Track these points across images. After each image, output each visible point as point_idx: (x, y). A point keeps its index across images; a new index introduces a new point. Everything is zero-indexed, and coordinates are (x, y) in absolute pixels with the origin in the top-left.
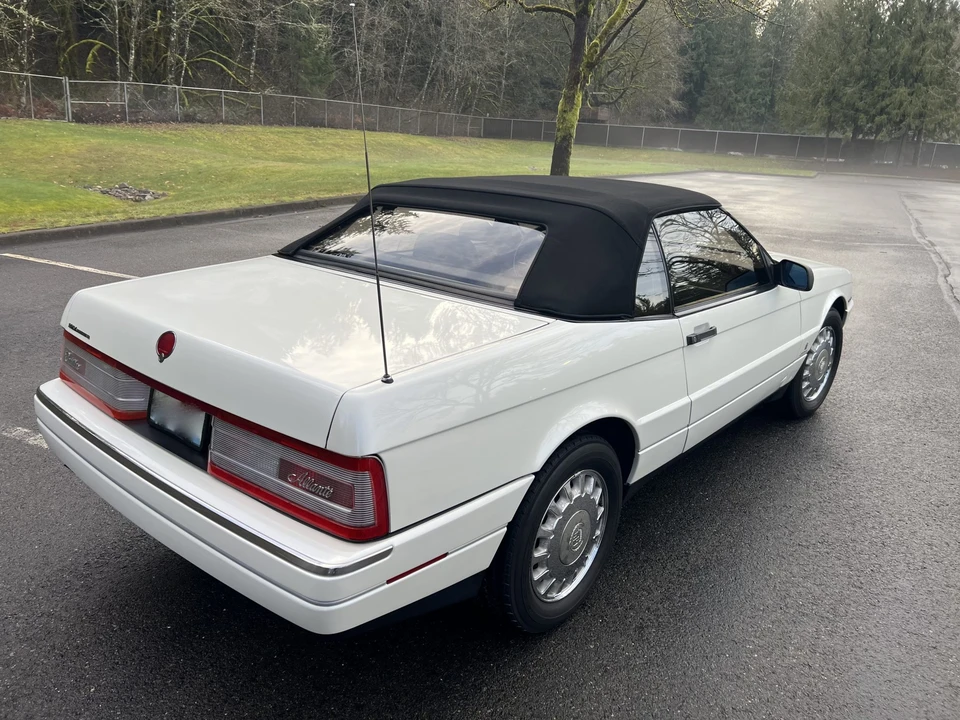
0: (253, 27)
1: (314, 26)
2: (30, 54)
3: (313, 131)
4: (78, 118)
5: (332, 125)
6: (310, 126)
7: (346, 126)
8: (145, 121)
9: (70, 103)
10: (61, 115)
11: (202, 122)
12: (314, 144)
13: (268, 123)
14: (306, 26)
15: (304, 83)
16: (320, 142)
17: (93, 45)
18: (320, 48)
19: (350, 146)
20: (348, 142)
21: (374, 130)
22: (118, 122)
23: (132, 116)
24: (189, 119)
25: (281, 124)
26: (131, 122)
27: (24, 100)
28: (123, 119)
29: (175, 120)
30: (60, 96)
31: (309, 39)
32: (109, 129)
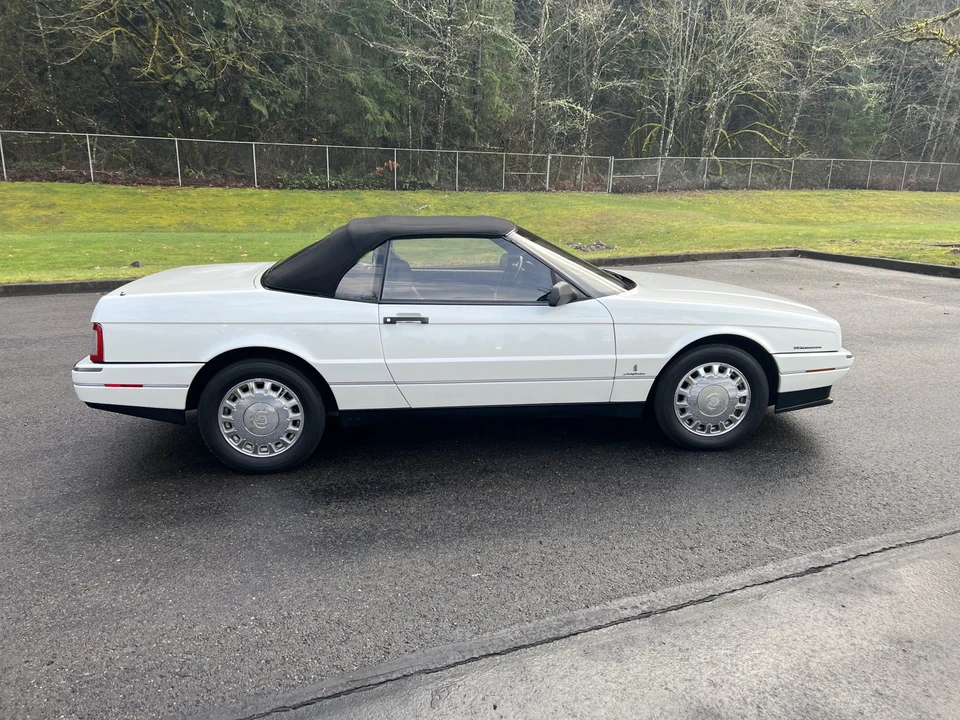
0: (797, 96)
1: (865, 86)
2: (588, 140)
3: (845, 194)
4: (616, 190)
5: (875, 186)
6: (846, 188)
7: (893, 187)
8: (673, 190)
9: (611, 179)
10: (603, 187)
11: (726, 188)
12: (836, 207)
13: (797, 186)
14: (854, 88)
15: (848, 144)
16: (845, 204)
17: (653, 127)
18: (869, 108)
19: (883, 208)
20: (882, 203)
21: (933, 190)
22: (648, 192)
23: (664, 187)
24: (714, 186)
25: (812, 187)
26: (660, 191)
27: (579, 177)
28: (654, 189)
29: (700, 187)
30: (605, 173)
31: (857, 101)
32: (634, 198)
